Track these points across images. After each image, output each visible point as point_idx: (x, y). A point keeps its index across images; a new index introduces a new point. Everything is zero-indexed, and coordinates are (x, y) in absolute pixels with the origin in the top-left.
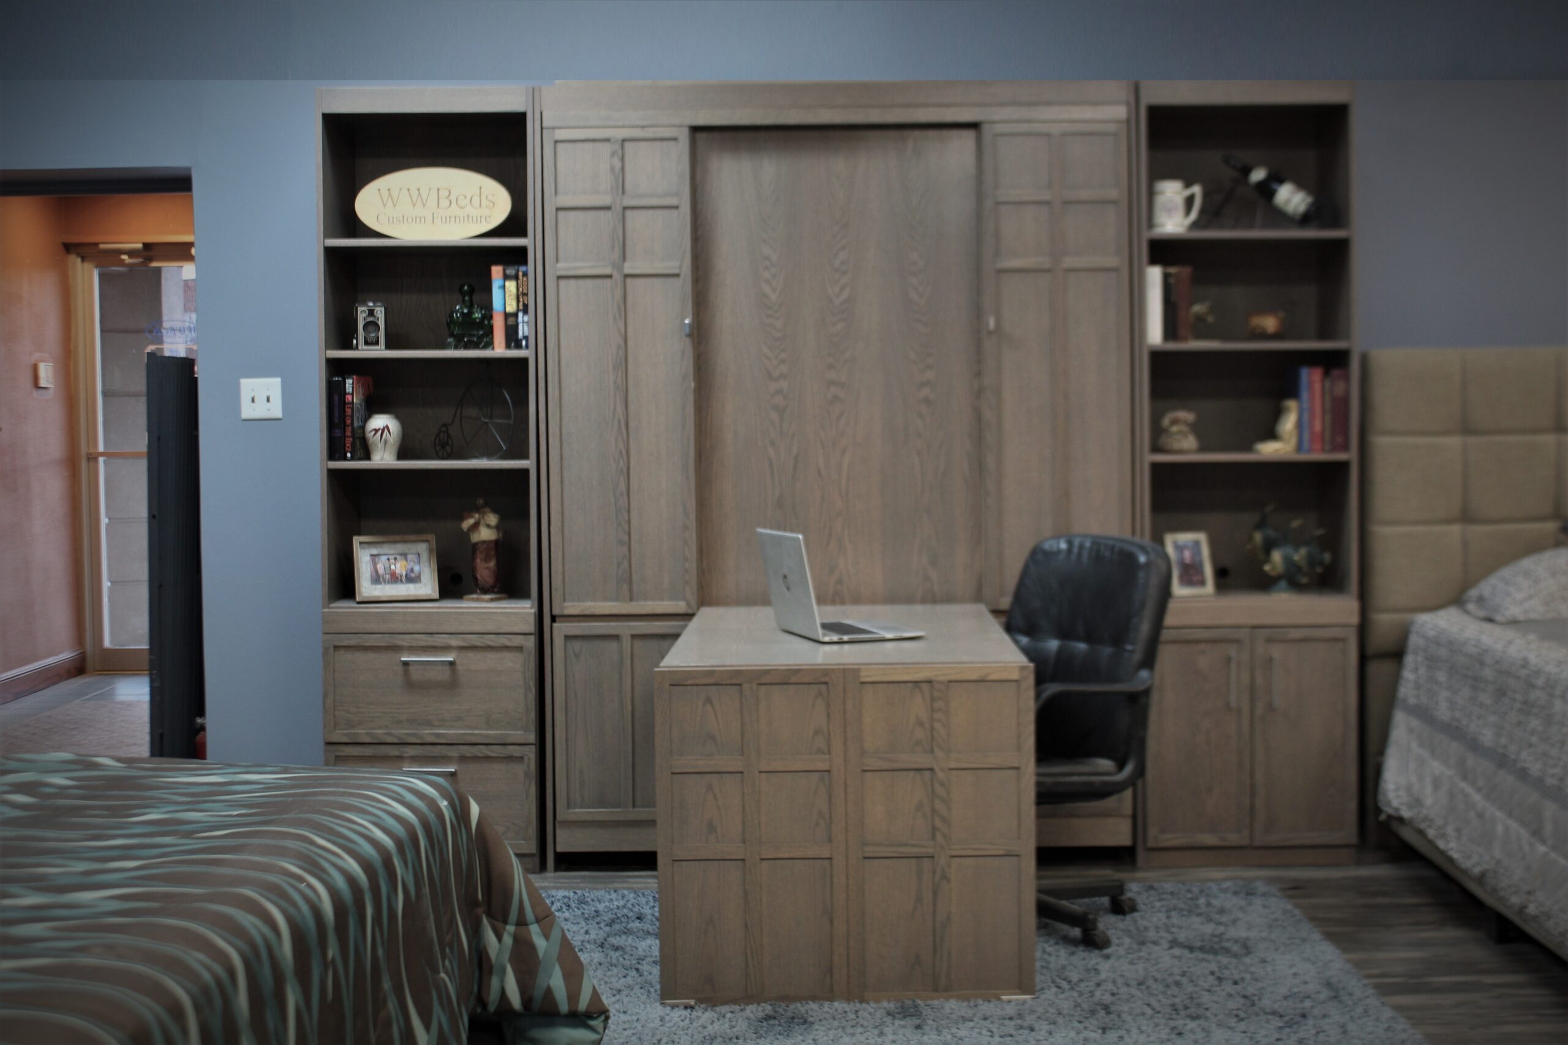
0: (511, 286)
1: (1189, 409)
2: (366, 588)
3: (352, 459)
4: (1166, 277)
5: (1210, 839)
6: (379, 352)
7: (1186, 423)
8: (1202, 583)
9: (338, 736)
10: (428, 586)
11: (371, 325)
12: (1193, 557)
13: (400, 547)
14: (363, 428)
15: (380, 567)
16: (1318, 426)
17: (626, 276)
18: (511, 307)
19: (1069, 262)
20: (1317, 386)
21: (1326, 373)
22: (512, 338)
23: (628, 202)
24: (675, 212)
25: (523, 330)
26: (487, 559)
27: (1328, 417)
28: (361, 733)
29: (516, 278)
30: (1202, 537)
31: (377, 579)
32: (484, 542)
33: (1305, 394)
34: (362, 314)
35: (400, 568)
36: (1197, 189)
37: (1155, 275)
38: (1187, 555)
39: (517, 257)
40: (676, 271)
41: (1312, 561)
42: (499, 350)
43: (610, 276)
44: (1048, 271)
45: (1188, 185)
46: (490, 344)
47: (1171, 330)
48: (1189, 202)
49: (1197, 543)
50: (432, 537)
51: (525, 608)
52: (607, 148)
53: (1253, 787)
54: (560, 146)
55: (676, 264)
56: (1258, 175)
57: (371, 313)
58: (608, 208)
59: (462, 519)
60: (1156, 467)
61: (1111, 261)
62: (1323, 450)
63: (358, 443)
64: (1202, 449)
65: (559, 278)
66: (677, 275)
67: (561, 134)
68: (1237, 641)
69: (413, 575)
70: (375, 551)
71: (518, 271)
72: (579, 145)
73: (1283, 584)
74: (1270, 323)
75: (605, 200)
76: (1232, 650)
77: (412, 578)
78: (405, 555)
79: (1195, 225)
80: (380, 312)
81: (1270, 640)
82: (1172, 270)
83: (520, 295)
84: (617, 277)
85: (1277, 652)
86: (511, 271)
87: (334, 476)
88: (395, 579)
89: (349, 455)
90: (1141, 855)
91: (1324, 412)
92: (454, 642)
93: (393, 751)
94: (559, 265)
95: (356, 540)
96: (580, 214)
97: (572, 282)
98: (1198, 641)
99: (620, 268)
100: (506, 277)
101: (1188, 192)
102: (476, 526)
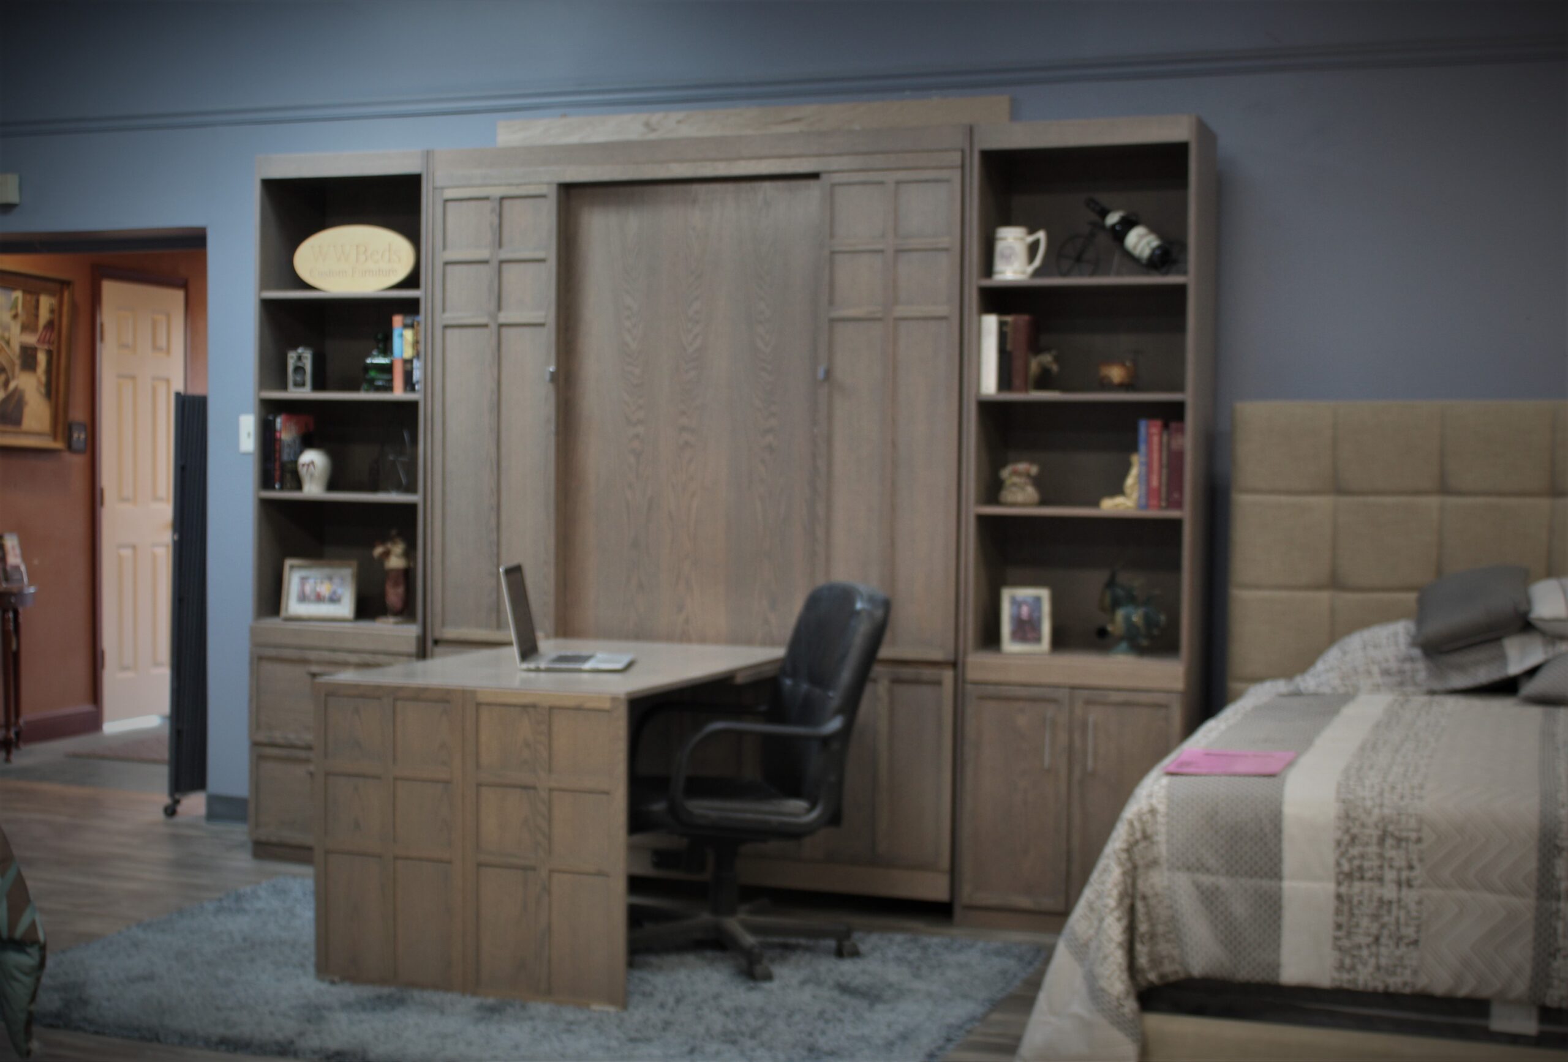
0: (409, 334)
1: (1032, 461)
2: (293, 606)
3: (282, 488)
4: (1002, 325)
5: (1024, 902)
6: (306, 393)
7: (1028, 475)
8: (1038, 639)
9: (262, 737)
10: (346, 608)
11: (299, 369)
12: (1030, 615)
13: (327, 571)
14: (295, 462)
15: (308, 589)
16: (1155, 483)
17: (501, 326)
18: (408, 353)
19: (901, 311)
20: (1156, 439)
21: (1166, 426)
22: (409, 384)
23: (504, 255)
24: (542, 266)
25: (417, 375)
26: (396, 584)
27: (1165, 471)
28: (278, 736)
29: (412, 326)
30: (1044, 593)
31: (303, 598)
32: (392, 570)
33: (1143, 448)
34: (292, 358)
35: (325, 589)
36: (1041, 235)
37: (990, 323)
38: (1025, 611)
39: (411, 307)
40: (541, 321)
41: (1149, 622)
42: (398, 393)
43: (485, 326)
44: (880, 319)
45: (1032, 231)
46: (389, 388)
47: (1005, 380)
48: (1033, 249)
49: (1038, 600)
50: (355, 563)
51: (412, 631)
52: (487, 206)
53: (1069, 852)
54: (450, 205)
55: (542, 313)
56: (1113, 219)
57: (300, 358)
58: (485, 262)
59: (373, 546)
60: (982, 520)
61: (942, 310)
62: (1160, 508)
63: (288, 476)
64: (1043, 502)
65: (446, 327)
66: (542, 325)
67: (449, 194)
68: (1054, 701)
69: (335, 598)
70: (304, 573)
71: (414, 320)
72: (465, 204)
73: (1124, 645)
74: (1116, 373)
75: (484, 254)
76: (1050, 710)
77: (334, 599)
78: (330, 579)
79: (1037, 273)
80: (307, 357)
81: (1088, 702)
82: (1009, 319)
83: (416, 343)
84: (493, 326)
85: (1095, 715)
86: (409, 321)
87: (266, 506)
88: (319, 599)
89: (277, 486)
90: (958, 912)
91: (1161, 466)
92: (353, 658)
93: (303, 754)
94: (447, 315)
95: (288, 563)
96: (464, 268)
97: (456, 331)
98: (1017, 699)
99: (494, 317)
100: (406, 326)
101: (1030, 239)
102: (387, 554)
